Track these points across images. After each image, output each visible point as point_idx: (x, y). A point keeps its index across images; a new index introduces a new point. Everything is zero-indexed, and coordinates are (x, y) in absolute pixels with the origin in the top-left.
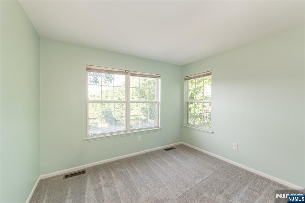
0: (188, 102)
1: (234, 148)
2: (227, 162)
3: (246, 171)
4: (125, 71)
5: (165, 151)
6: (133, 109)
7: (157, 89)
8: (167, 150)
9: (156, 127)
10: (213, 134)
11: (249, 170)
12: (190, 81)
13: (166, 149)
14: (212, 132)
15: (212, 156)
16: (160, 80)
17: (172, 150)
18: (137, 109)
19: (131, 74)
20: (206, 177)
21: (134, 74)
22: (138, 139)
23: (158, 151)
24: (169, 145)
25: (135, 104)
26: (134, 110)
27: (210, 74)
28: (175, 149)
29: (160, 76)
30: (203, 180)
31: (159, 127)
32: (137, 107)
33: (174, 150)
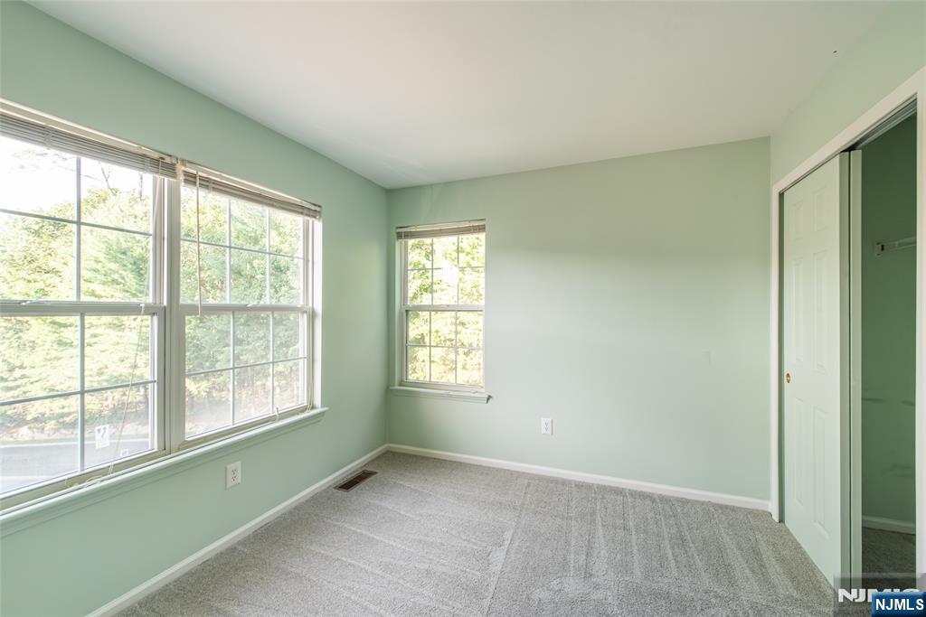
0: (407, 311)
1: (543, 431)
2: (529, 474)
3: (575, 482)
4: (156, 156)
5: (341, 493)
6: (95, 340)
7: (306, 261)
8: (348, 485)
9: (303, 410)
10: (490, 401)
11: (580, 480)
12: (411, 242)
13: (342, 482)
14: (489, 397)
15: (489, 468)
16: (318, 225)
17: (367, 481)
18: (118, 340)
19: (191, 179)
20: (508, 535)
21: (208, 180)
22: (230, 476)
23: (316, 501)
24: (349, 467)
25: (107, 319)
26: (102, 348)
27: (481, 229)
28: (376, 473)
29: (318, 209)
30: (508, 551)
31: (313, 408)
32: (120, 333)
33: (373, 478)
